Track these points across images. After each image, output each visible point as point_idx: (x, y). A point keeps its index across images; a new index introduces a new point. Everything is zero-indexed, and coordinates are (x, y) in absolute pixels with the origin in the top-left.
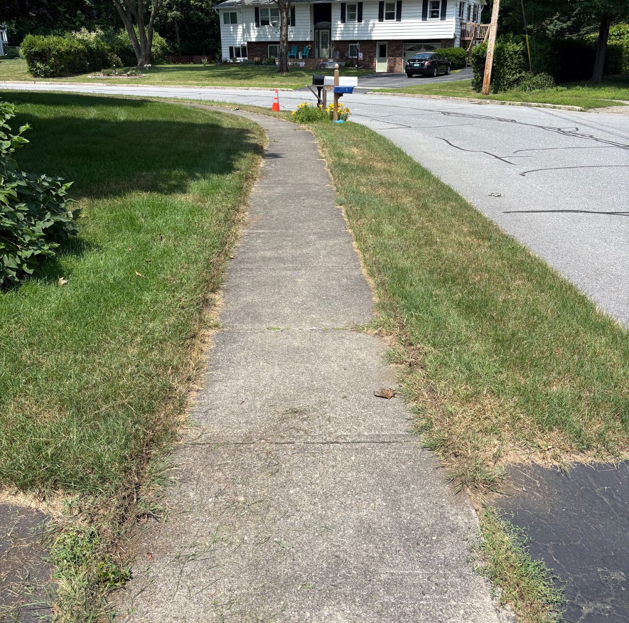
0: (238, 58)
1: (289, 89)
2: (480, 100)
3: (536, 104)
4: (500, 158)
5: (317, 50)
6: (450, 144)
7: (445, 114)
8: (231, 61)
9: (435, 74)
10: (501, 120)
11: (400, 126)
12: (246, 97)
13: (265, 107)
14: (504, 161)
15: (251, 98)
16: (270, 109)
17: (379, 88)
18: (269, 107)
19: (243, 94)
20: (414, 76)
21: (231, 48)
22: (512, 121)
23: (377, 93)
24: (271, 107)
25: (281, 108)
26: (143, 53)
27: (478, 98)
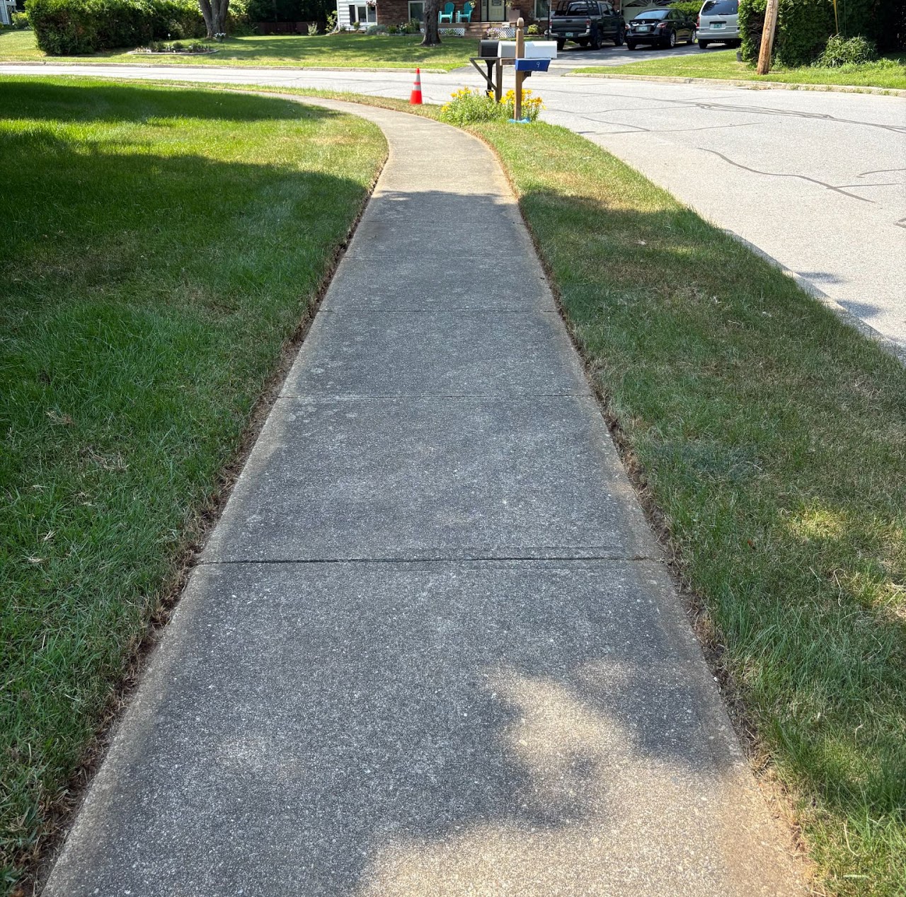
0: (362, 24)
1: (439, 70)
2: (754, 82)
3: (853, 87)
4: (835, 189)
5: (484, 8)
6: (731, 162)
7: (703, 108)
8: (352, 29)
9: (672, 43)
10: (804, 116)
11: (634, 130)
12: (370, 83)
13: (398, 98)
14: (847, 194)
15: (378, 84)
16: (407, 101)
17: (584, 67)
18: (405, 98)
19: (367, 79)
20: (638, 47)
21: (352, 8)
22: (826, 116)
23: (582, 74)
24: (409, 98)
25: (424, 100)
26: (216, 16)
27: (753, 79)
